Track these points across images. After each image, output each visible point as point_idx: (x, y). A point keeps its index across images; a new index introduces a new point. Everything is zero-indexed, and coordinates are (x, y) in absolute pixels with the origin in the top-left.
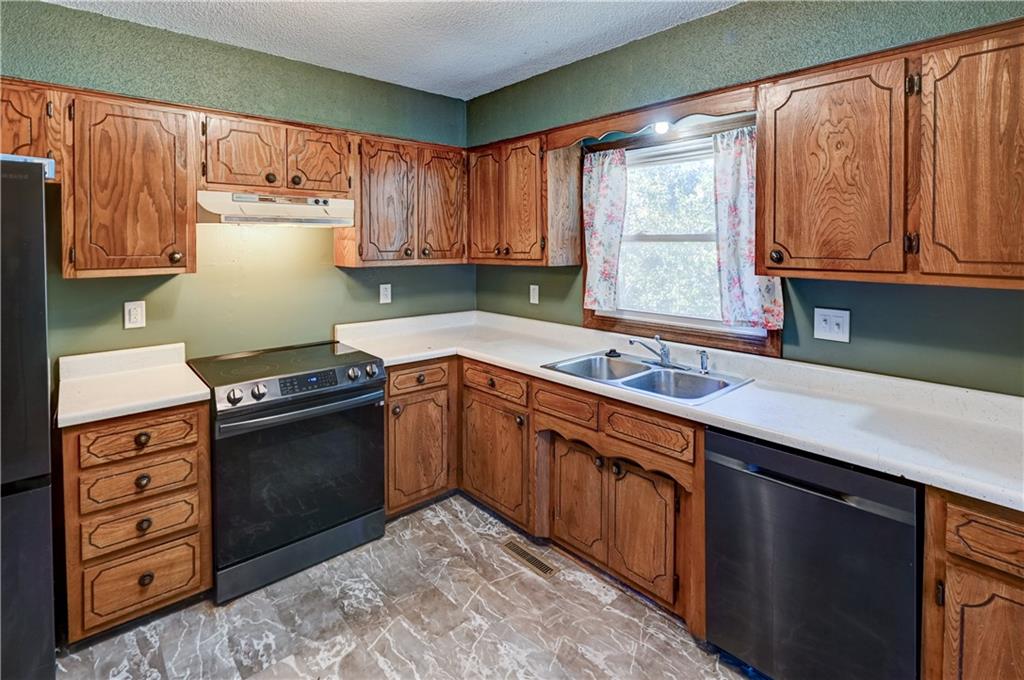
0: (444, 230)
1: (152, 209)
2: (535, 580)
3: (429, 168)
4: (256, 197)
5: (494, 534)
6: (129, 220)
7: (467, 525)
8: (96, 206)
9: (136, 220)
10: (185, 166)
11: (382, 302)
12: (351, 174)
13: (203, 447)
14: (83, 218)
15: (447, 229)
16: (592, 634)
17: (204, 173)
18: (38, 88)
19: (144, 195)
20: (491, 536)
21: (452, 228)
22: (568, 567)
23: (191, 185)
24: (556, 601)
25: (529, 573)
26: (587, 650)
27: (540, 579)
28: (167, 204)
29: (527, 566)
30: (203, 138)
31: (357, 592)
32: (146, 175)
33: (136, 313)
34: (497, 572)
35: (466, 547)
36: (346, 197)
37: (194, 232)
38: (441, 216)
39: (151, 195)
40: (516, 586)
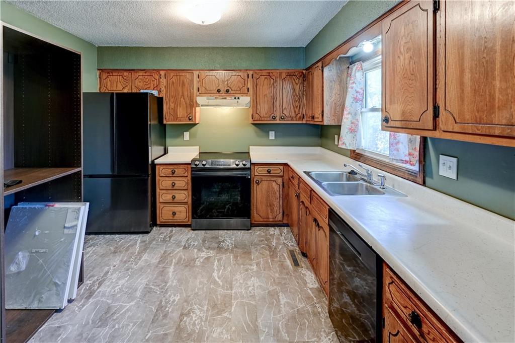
0: (292, 107)
1: (184, 103)
2: (288, 266)
3: (285, 80)
4: (214, 98)
5: (289, 245)
6: (179, 107)
7: (282, 238)
8: (171, 103)
9: (180, 107)
10: (193, 89)
11: (270, 138)
12: (249, 86)
13: (189, 178)
14: (168, 106)
15: (294, 107)
16: (290, 292)
17: (198, 91)
18: (158, 71)
19: (182, 99)
20: (288, 245)
21: (297, 107)
22: (307, 268)
23: (195, 95)
24: (289, 276)
25: (289, 263)
26: (282, 296)
27: (291, 267)
28: (188, 102)
29: (290, 260)
30: (198, 79)
31: (227, 242)
32: (183, 93)
33: (187, 135)
34: (277, 257)
35: (274, 245)
36: (247, 96)
37: (195, 110)
38: (291, 101)
39: (184, 99)
40: (279, 264)
